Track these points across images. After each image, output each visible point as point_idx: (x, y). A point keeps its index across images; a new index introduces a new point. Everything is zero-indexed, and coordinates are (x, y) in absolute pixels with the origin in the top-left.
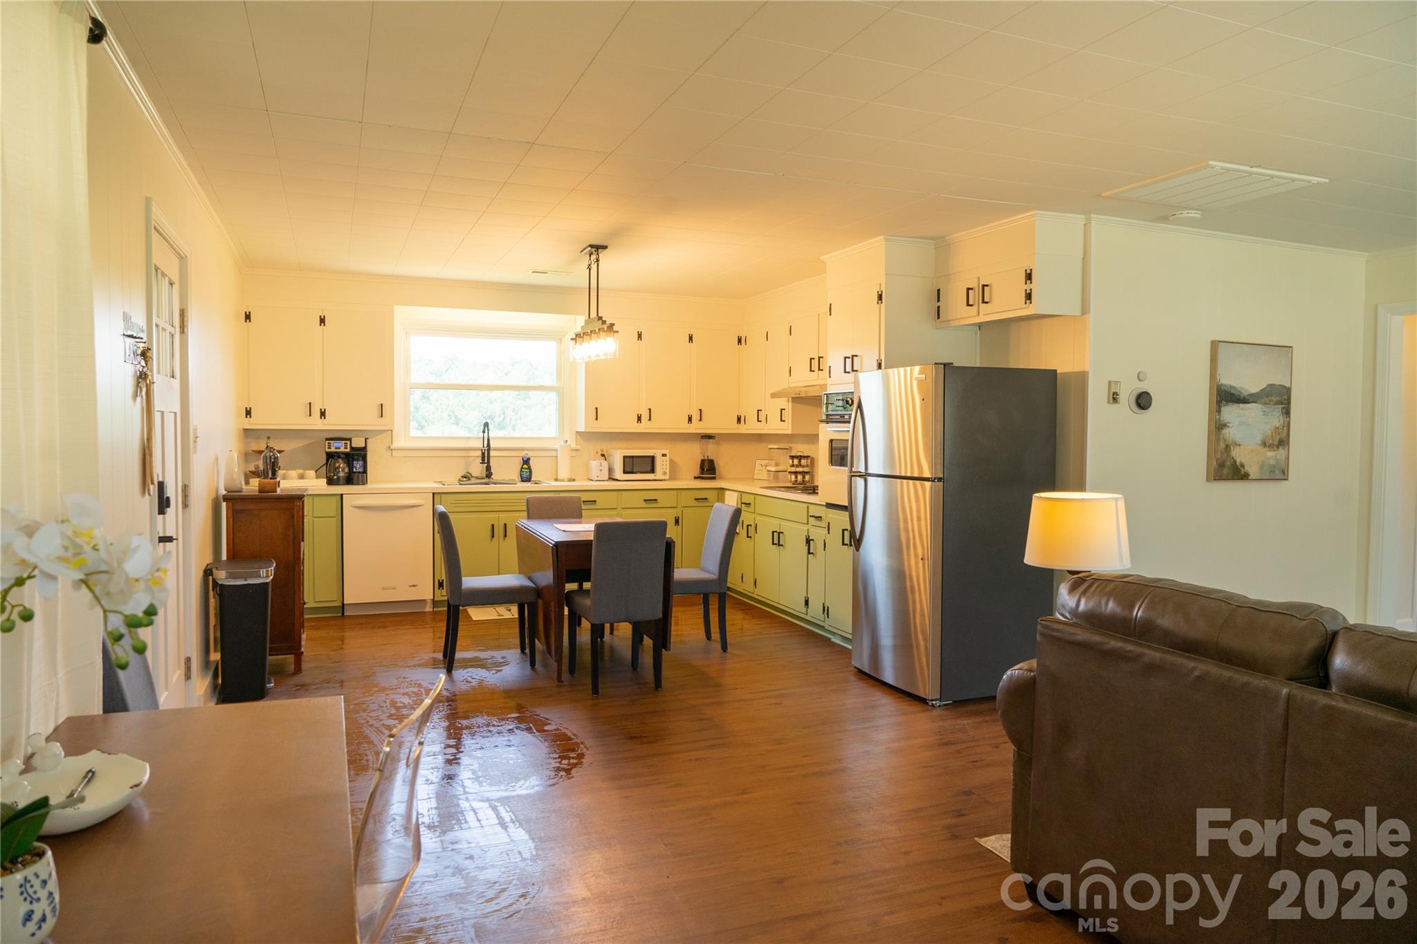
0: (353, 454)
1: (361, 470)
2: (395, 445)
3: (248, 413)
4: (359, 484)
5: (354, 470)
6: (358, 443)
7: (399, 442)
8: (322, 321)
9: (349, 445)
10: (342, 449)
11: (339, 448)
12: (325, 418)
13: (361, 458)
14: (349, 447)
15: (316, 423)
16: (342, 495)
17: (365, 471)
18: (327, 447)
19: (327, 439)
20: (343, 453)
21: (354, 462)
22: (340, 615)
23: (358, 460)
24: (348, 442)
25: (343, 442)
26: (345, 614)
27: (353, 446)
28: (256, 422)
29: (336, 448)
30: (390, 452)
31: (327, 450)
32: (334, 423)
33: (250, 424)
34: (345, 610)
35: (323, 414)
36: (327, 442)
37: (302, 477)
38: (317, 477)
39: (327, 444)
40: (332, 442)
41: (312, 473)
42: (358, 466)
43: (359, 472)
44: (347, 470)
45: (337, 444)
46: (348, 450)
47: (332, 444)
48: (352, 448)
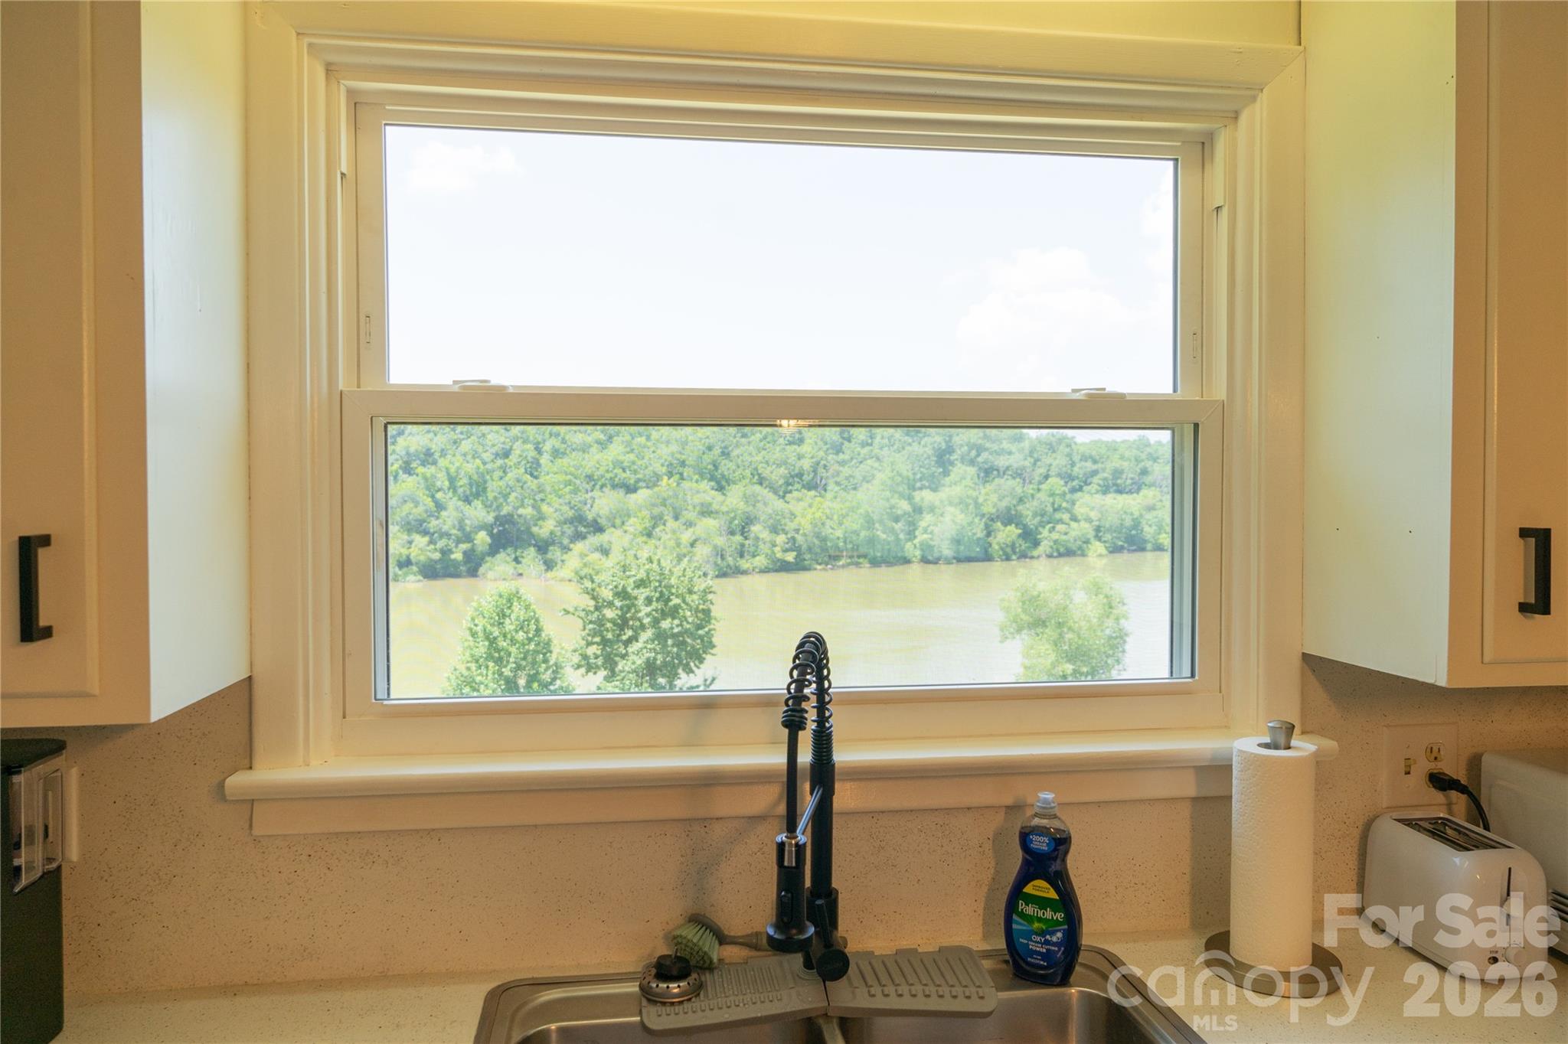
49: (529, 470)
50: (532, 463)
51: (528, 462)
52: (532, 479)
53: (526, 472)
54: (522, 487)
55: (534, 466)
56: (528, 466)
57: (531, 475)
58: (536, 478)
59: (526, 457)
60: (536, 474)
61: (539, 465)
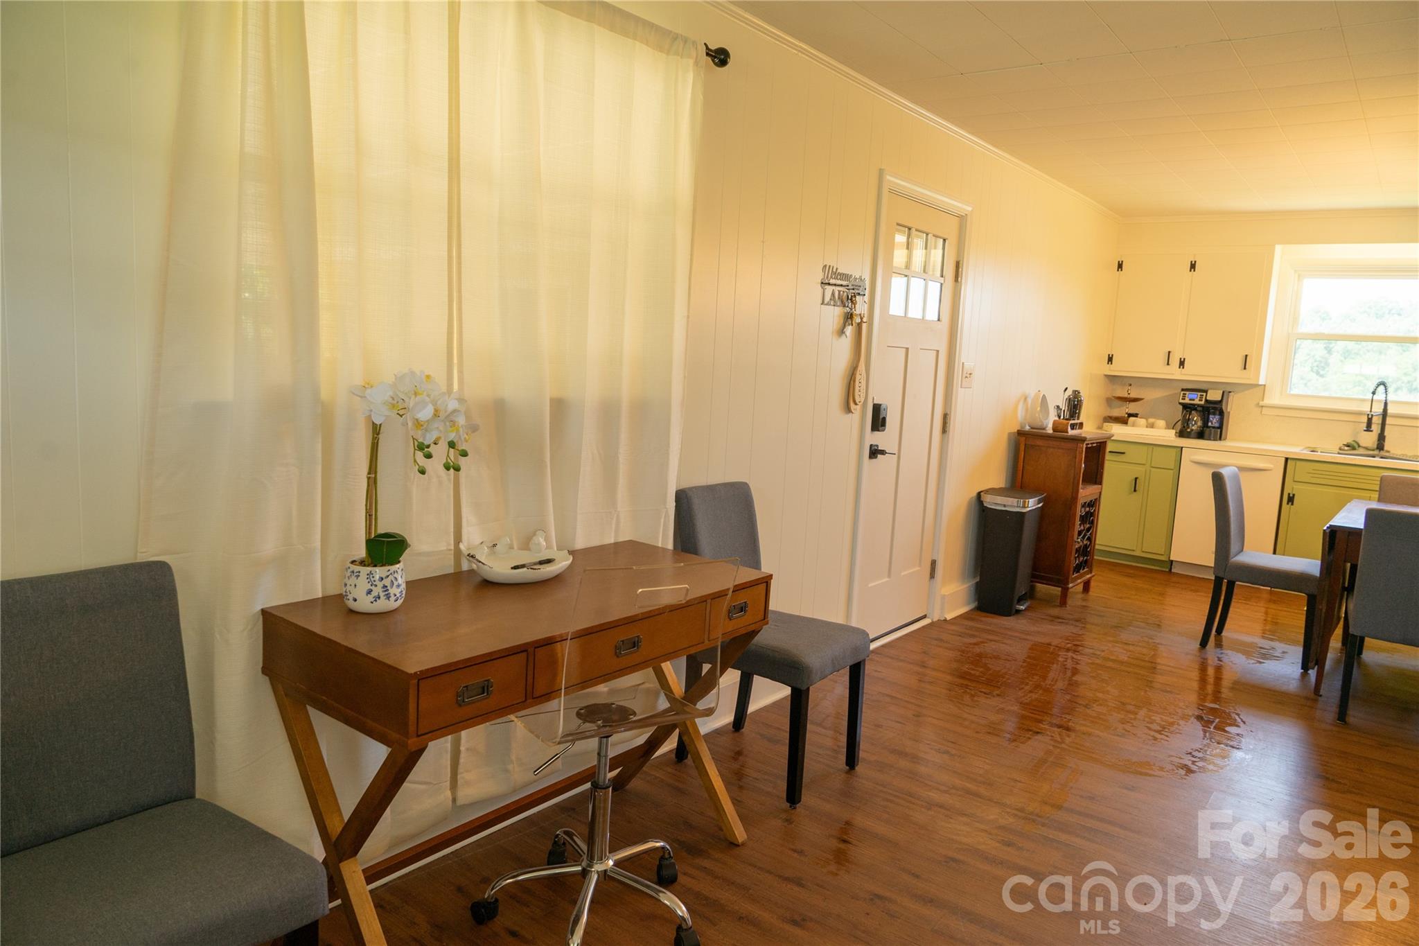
0: (1208, 408)
1: (1217, 425)
2: (1267, 401)
3: (1110, 359)
4: (1210, 440)
5: (1210, 424)
6: (1214, 395)
7: (1273, 399)
8: (1193, 266)
9: (1204, 397)
10: (1197, 402)
11: (1194, 400)
12: (1183, 368)
13: (1218, 413)
14: (1204, 399)
15: (1174, 373)
16: (1182, 448)
17: (1221, 427)
18: (1181, 397)
19: (1183, 390)
20: (1199, 405)
21: (1211, 416)
22: (1167, 570)
23: (1214, 414)
24: (1205, 394)
25: (1199, 394)
26: (1173, 571)
27: (1208, 398)
28: (1117, 369)
29: (1190, 400)
30: (1260, 409)
31: (1181, 401)
32: (1192, 374)
33: (1111, 370)
34: (1173, 567)
35: (1182, 363)
36: (1182, 392)
37: (1152, 426)
38: (1168, 427)
39: (1182, 395)
40: (1187, 393)
41: (1162, 423)
42: (1214, 420)
43: (1214, 427)
44: (1200, 423)
45: (1193, 395)
46: (1203, 403)
47: (1187, 395)
48: (1206, 401)
49: (1316, 368)
50: (1320, 362)
51: (1316, 361)
52: (1318, 377)
53: (1312, 370)
54: (1306, 384)
55: (1323, 365)
56: (1315, 364)
57: (1318, 373)
58: (1322, 376)
59: (1313, 356)
60: (1322, 372)
61: (1327, 364)
